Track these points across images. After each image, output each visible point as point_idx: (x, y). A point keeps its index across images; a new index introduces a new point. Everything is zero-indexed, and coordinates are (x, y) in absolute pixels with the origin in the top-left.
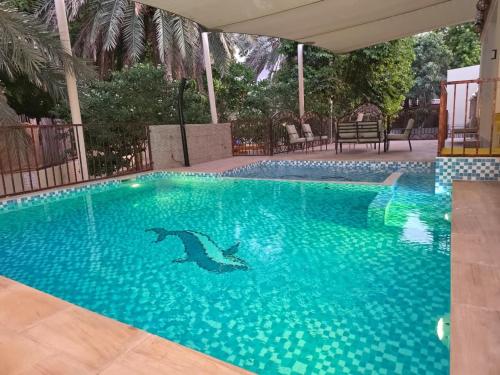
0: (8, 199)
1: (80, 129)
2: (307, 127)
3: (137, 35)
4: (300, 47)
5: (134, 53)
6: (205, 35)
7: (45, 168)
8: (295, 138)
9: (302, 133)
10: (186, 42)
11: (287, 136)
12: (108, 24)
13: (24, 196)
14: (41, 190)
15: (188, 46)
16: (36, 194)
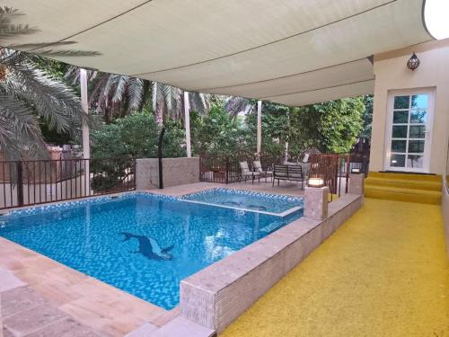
0: (36, 206)
1: (87, 162)
2: (258, 164)
3: (138, 92)
4: (260, 103)
5: (135, 103)
6: (186, 94)
7: (61, 181)
8: (246, 172)
9: (252, 168)
10: (172, 98)
11: (240, 170)
12: (117, 83)
13: (46, 205)
14: (57, 201)
15: (174, 101)
16: (54, 203)
